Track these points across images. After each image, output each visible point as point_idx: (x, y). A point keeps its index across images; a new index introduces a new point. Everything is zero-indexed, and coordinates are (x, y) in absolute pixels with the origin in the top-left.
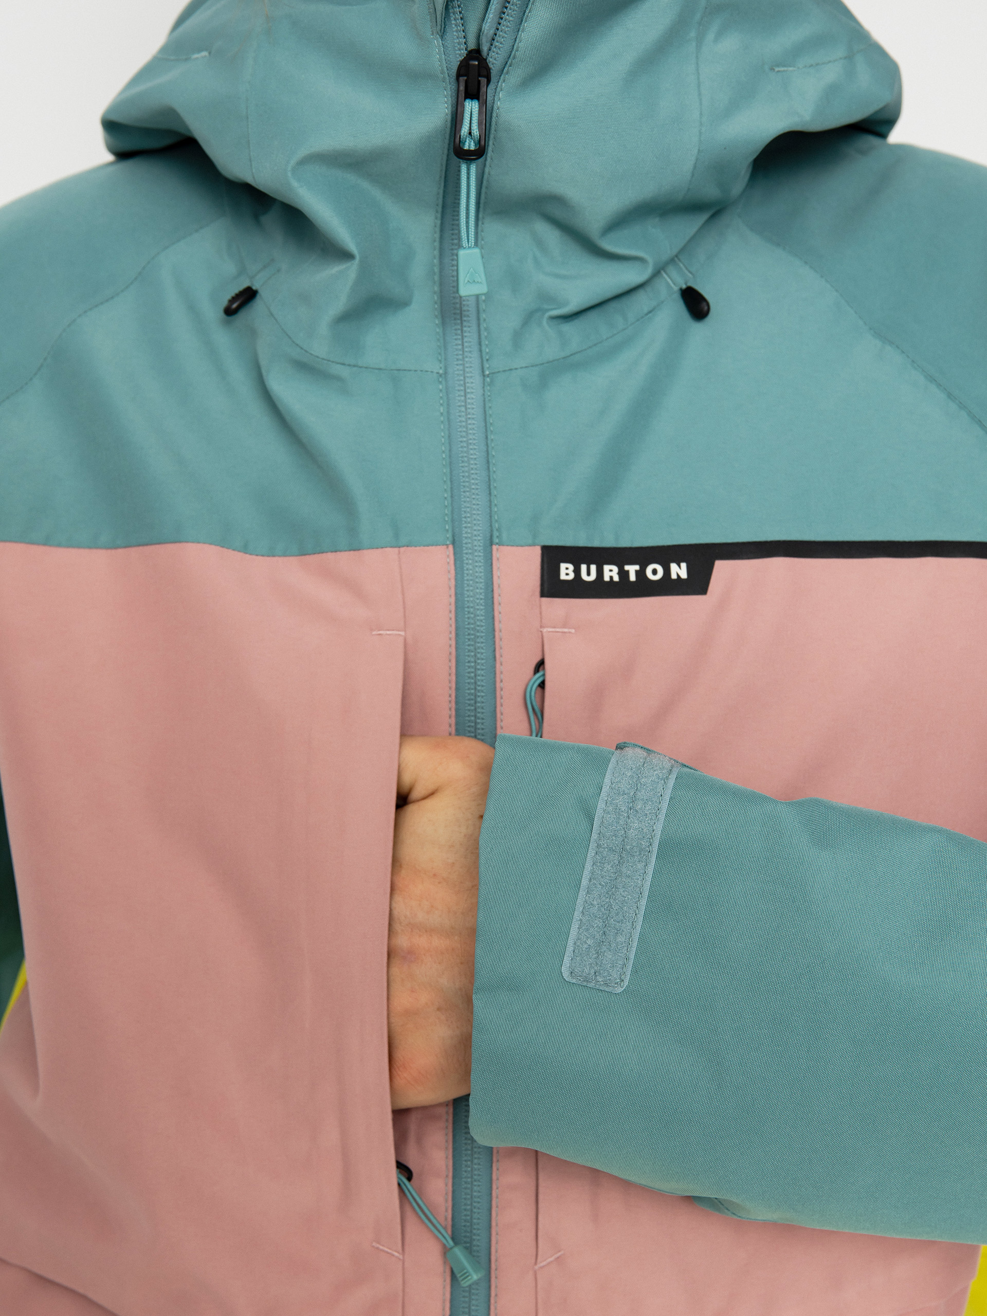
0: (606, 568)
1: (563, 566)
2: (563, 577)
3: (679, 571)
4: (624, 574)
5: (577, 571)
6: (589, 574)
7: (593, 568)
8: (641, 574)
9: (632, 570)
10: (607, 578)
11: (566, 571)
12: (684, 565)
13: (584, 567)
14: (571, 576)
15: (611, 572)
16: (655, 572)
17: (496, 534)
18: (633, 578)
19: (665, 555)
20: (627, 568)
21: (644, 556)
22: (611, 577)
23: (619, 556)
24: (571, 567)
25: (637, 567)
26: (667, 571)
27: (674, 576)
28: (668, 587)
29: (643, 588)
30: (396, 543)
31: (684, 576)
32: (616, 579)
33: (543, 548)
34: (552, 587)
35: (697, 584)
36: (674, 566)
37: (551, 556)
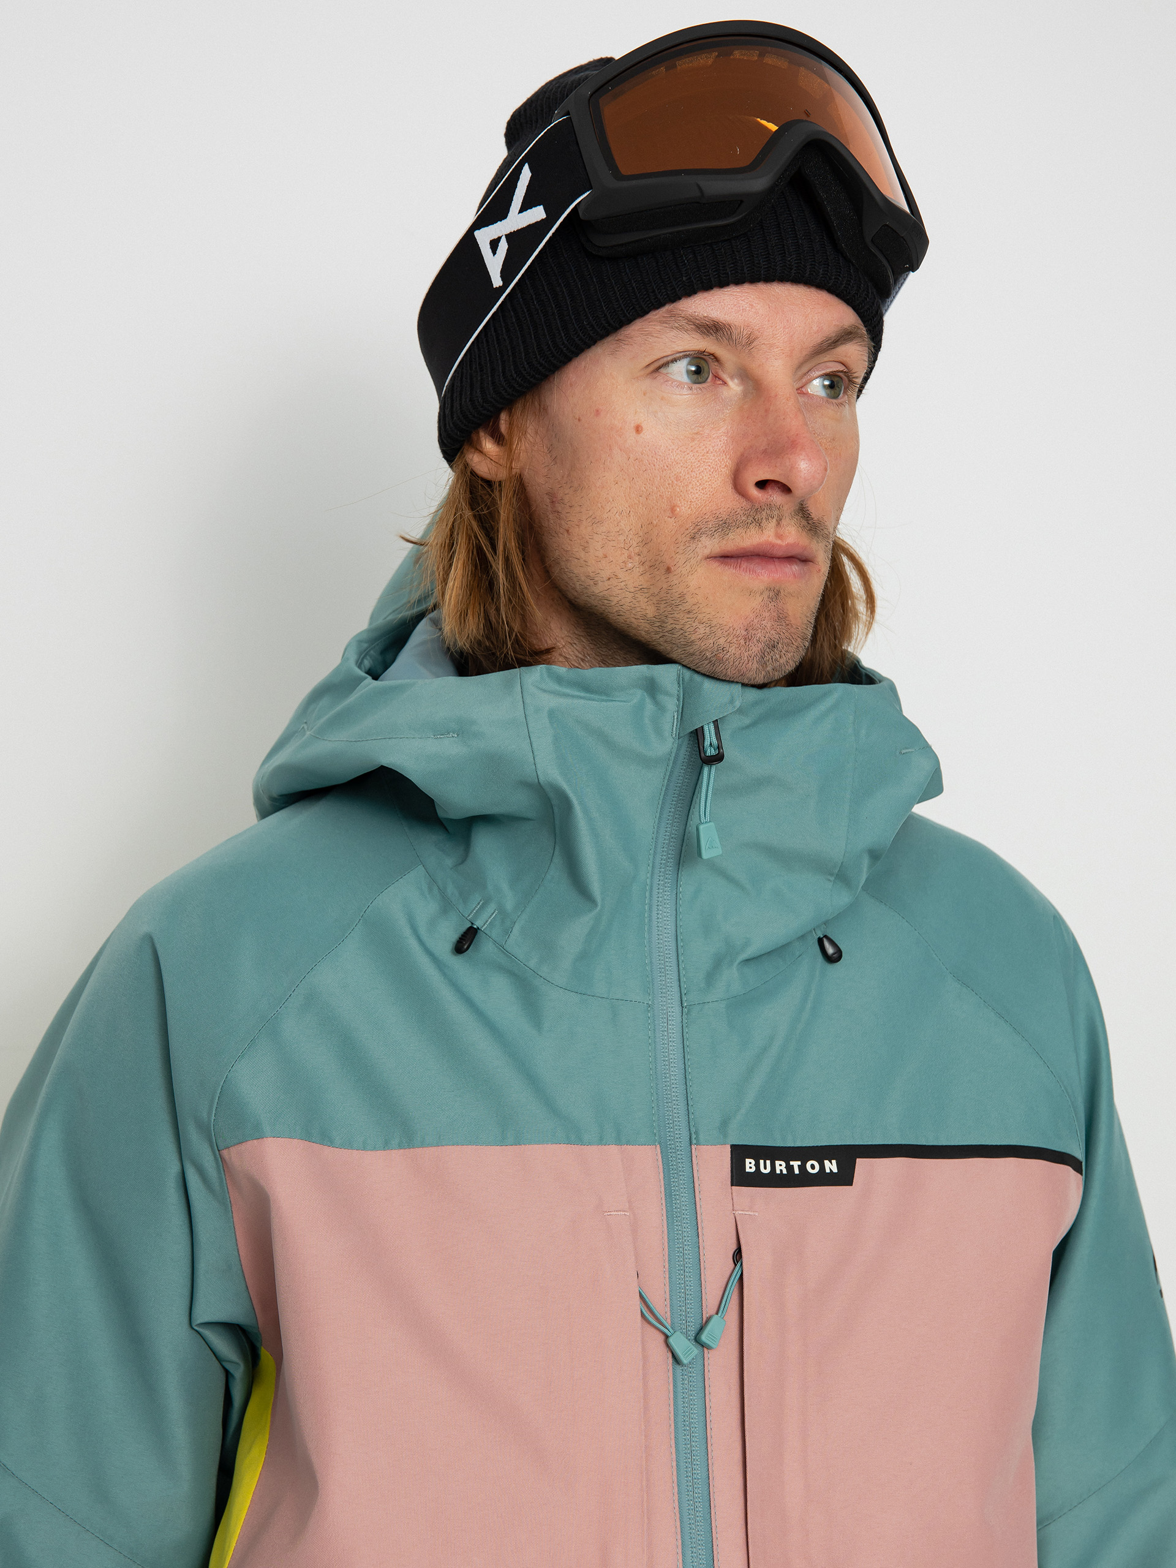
0: (777, 1163)
1: (748, 1161)
2: (748, 1170)
3: (831, 1166)
4: (790, 1168)
5: (757, 1165)
6: (765, 1168)
7: (768, 1162)
8: (802, 1168)
9: (796, 1164)
10: (778, 1172)
11: (750, 1165)
12: (834, 1162)
13: (762, 1162)
14: (753, 1170)
15: (781, 1167)
16: (812, 1167)
17: (694, 1136)
18: (797, 1171)
19: (821, 1153)
20: (792, 1163)
21: (804, 1153)
22: (781, 1170)
23: (787, 1153)
24: (753, 1162)
25: (799, 1163)
26: (822, 1167)
27: (828, 1171)
28: (823, 1179)
29: (804, 1180)
30: (618, 1142)
31: (835, 1170)
32: (785, 1172)
33: (733, 1146)
34: (740, 1178)
35: (844, 1177)
36: (827, 1162)
37: (739, 1153)
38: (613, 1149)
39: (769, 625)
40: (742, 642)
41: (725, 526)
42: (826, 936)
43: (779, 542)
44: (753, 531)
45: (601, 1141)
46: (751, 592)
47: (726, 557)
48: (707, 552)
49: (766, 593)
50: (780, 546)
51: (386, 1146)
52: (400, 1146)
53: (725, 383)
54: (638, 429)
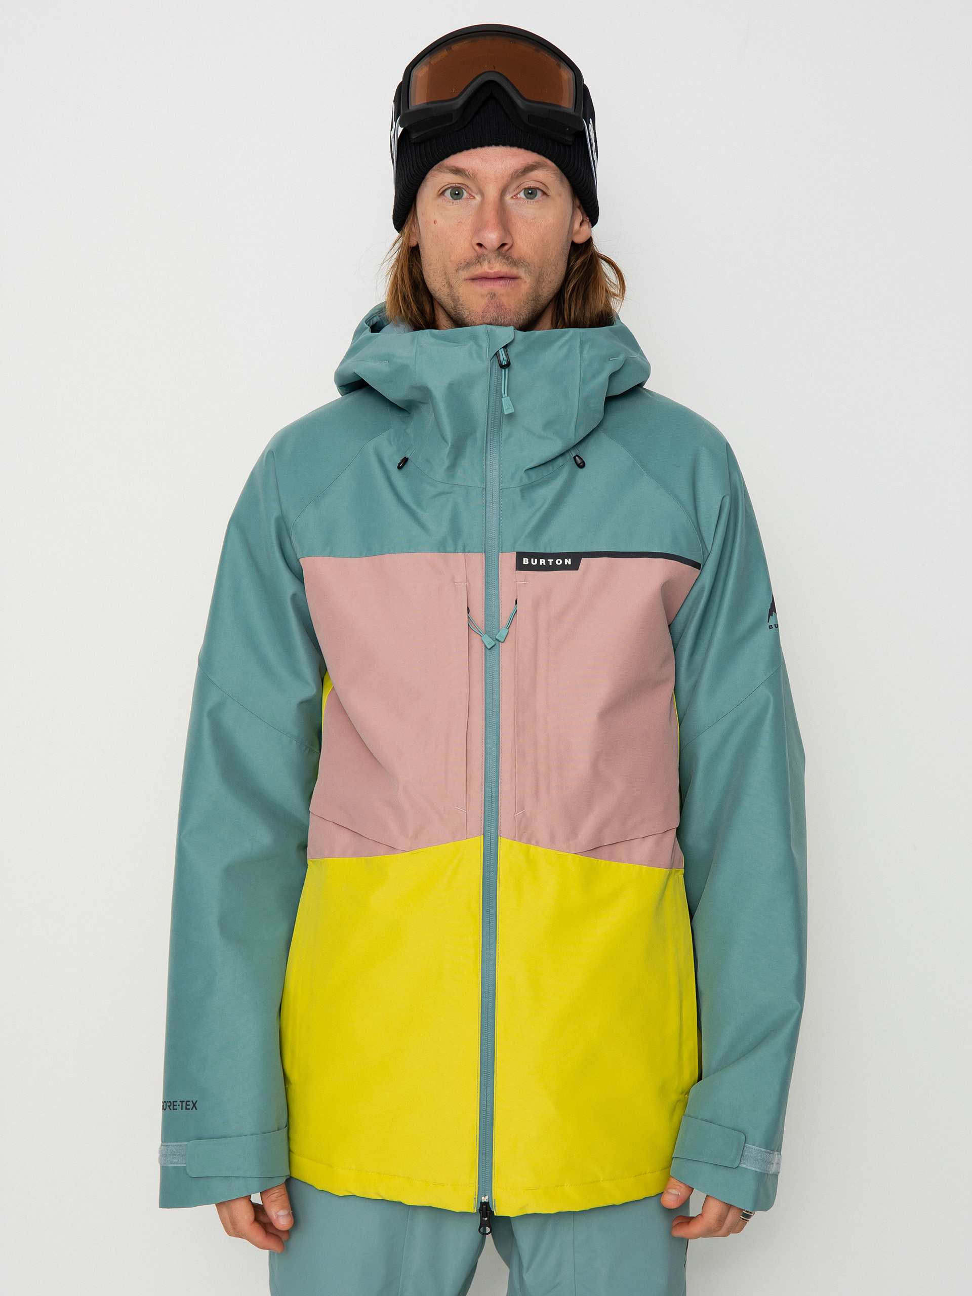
0: (541, 560)
1: (524, 559)
2: (524, 563)
3: (568, 562)
4: (547, 563)
5: (530, 561)
6: (534, 562)
7: (536, 560)
8: (554, 563)
9: (551, 561)
10: (541, 564)
11: (526, 561)
12: (570, 560)
13: (532, 560)
14: (527, 563)
15: (542, 562)
16: (559, 562)
17: (500, 548)
18: (551, 564)
19: (563, 556)
20: (549, 560)
21: (555, 556)
22: (543, 564)
23: (546, 556)
24: (527, 559)
25: (552, 560)
26: (563, 562)
27: (566, 564)
28: (564, 567)
29: (554, 568)
30: (464, 551)
31: (570, 563)
32: (544, 564)
33: (517, 552)
34: (520, 567)
35: (575, 566)
36: (566, 560)
37: (520, 556)
38: (461, 555)
39: (492, 310)
40: (481, 318)
41: (468, 265)
42: (577, 456)
43: (490, 271)
44: (478, 266)
45: (455, 551)
46: (482, 296)
47: (474, 279)
48: (463, 277)
49: (489, 295)
50: (491, 273)
51: (360, 556)
52: (366, 556)
53: (474, 198)
54: (435, 222)
